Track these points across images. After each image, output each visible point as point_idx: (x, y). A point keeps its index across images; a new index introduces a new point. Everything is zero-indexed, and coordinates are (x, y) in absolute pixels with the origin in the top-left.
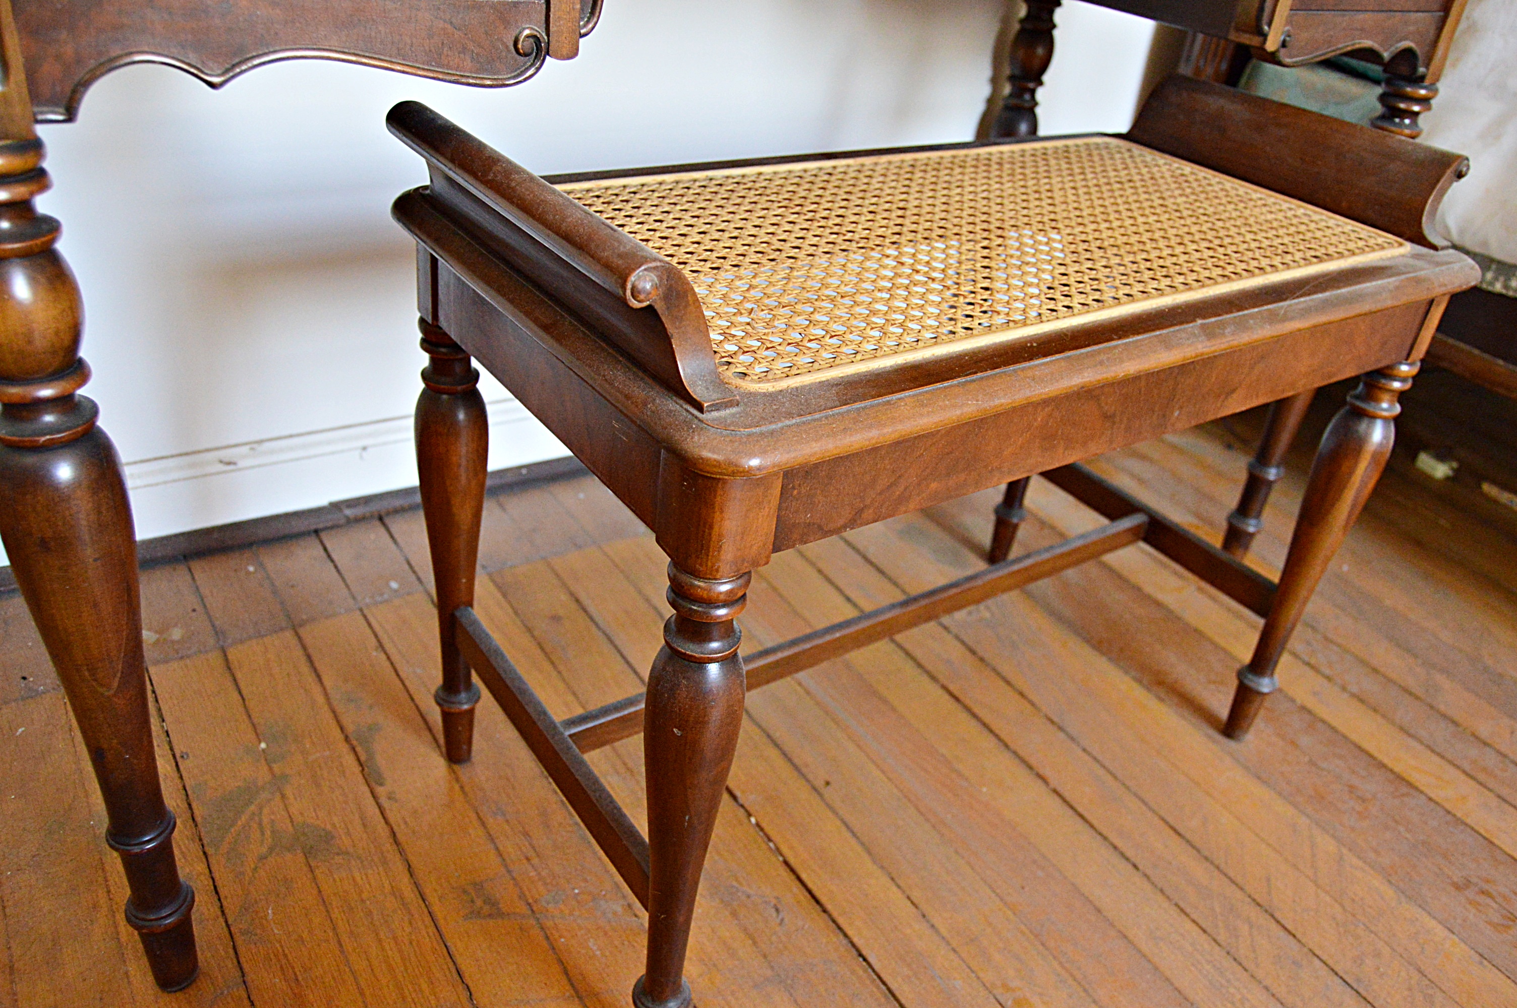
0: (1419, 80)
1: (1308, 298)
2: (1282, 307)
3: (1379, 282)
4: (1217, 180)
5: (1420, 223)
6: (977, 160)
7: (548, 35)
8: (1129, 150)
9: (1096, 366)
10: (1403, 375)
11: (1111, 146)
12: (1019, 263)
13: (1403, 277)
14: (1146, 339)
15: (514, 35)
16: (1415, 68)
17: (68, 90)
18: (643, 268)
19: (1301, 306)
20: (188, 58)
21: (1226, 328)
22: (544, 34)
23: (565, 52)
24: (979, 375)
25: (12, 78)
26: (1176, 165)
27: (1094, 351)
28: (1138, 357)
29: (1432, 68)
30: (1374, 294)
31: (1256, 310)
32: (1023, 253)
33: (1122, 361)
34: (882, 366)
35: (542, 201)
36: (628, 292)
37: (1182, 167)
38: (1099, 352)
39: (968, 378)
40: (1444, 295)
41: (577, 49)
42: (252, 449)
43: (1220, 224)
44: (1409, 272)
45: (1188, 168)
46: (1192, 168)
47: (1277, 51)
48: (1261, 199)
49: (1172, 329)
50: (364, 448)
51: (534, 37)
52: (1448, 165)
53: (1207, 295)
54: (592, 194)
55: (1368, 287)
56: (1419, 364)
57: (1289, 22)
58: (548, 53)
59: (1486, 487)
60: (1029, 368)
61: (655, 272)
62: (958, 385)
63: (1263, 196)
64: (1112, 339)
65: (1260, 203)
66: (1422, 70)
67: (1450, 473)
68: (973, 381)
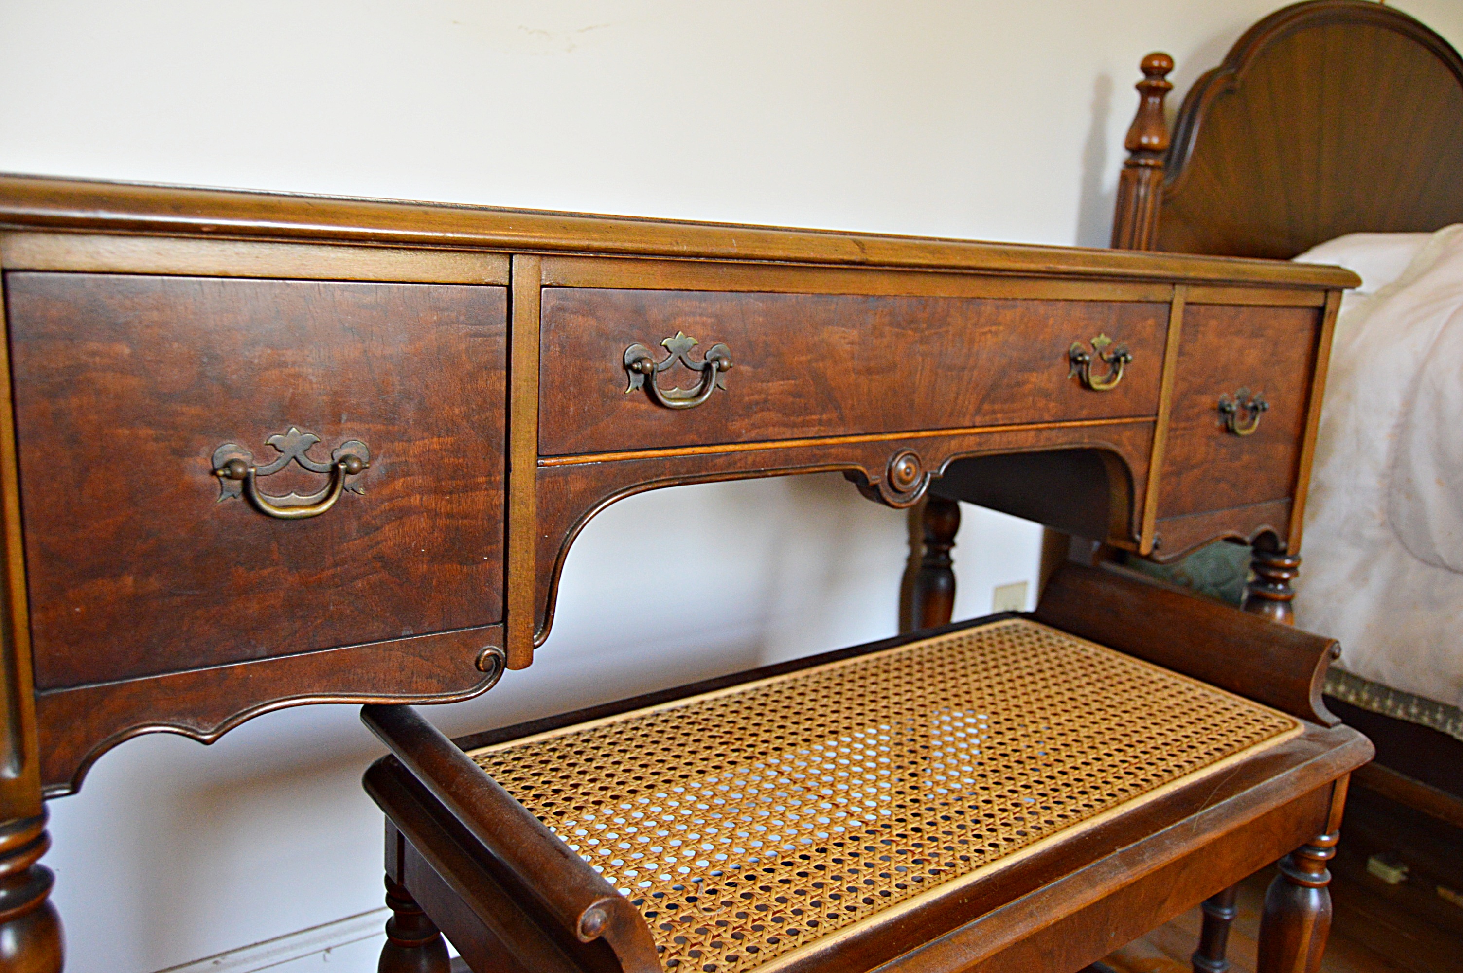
0: (1283, 553)
1: (1216, 805)
2: (1193, 820)
3: (1281, 775)
4: (1119, 660)
5: (1308, 702)
6: (899, 661)
7: (506, 651)
8: (1037, 632)
9: (1025, 919)
10: (1325, 845)
11: (1020, 628)
12: (945, 791)
13: (1302, 765)
14: (1069, 879)
15: (476, 656)
16: (1276, 544)
17: (75, 768)
18: (592, 906)
19: (1212, 815)
20: (186, 723)
21: (1144, 853)
22: (502, 651)
23: (521, 663)
24: (916, 949)
25: (27, 769)
26: (1080, 646)
27: (1024, 901)
28: (1065, 901)
29: (1292, 542)
30: (1278, 789)
31: (1170, 827)
32: (949, 778)
33: (1050, 908)
34: (823, 948)
35: (500, 820)
36: (579, 930)
37: (1087, 648)
38: (1027, 903)
39: (906, 955)
40: (1344, 775)
41: (532, 659)
42: (216, 962)
43: (1126, 716)
44: (1307, 760)
45: (1092, 649)
46: (1096, 649)
47: (1151, 553)
48: (1161, 680)
49: (1093, 864)
50: (328, 950)
51: (495, 655)
52: (1322, 650)
53: (1123, 813)
54: (548, 747)
55: (1271, 783)
56: (1337, 832)
57: (1157, 528)
58: (506, 666)
59: (1441, 891)
60: (963, 932)
61: (604, 907)
62: (896, 965)
63: (1163, 676)
64: (1038, 886)
65: (1161, 685)
66: (1282, 545)
67: (1404, 878)
68: (911, 957)
